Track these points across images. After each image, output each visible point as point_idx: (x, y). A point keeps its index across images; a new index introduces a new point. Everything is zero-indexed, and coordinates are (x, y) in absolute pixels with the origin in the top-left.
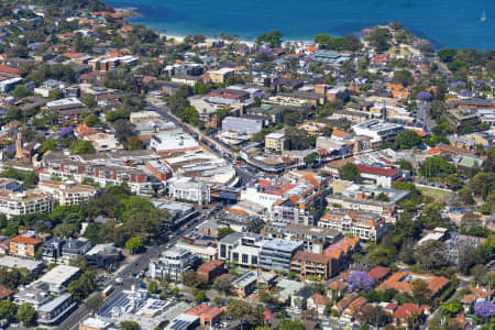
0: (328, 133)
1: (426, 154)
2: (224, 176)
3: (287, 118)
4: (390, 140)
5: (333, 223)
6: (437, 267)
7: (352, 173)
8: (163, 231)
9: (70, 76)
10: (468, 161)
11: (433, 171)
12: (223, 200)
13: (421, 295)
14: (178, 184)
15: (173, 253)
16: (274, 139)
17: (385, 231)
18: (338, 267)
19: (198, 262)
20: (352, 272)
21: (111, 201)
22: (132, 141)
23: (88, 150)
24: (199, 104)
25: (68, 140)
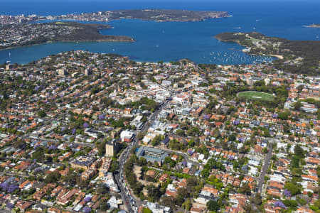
0: (186, 83)
1: (209, 88)
2: (168, 94)
3: (175, 80)
4: (200, 85)
5: (195, 104)
6: (222, 113)
7: (195, 92)
8: (158, 107)
9: (124, 72)
10: (219, 89)
11: (213, 91)
12: (169, 99)
13: (220, 120)
14: (158, 96)
15: (163, 112)
16: (175, 85)
17: (208, 106)
18: (200, 114)
19: (169, 114)
20: (203, 115)
21: (144, 100)
22: (143, 86)
23: (134, 89)
24: (156, 78)
25: (129, 87)
